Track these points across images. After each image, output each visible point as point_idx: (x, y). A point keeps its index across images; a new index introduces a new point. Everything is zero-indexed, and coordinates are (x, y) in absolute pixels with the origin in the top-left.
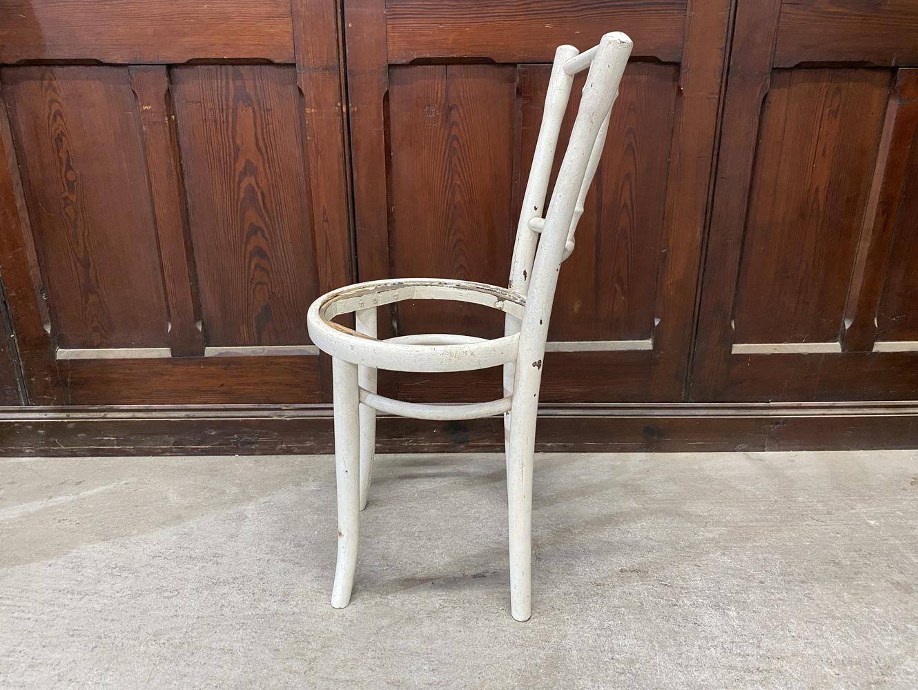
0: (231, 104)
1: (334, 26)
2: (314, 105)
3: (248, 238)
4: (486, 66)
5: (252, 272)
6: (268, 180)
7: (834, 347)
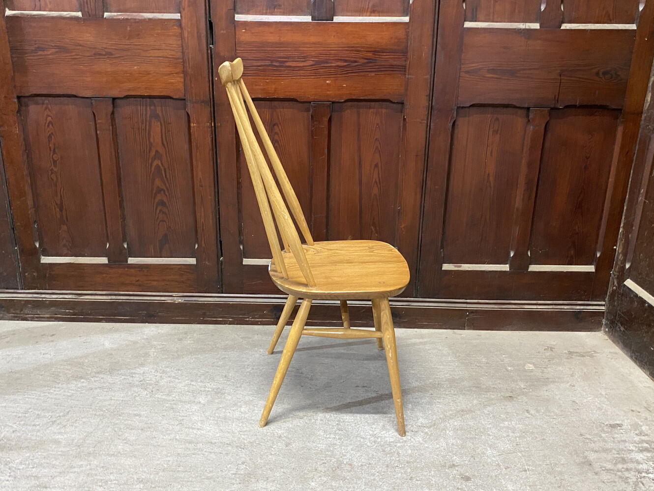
0: (148, 119)
1: (207, 79)
2: (195, 122)
3: (156, 194)
4: (294, 102)
5: (157, 213)
6: (168, 162)
7: (506, 268)
